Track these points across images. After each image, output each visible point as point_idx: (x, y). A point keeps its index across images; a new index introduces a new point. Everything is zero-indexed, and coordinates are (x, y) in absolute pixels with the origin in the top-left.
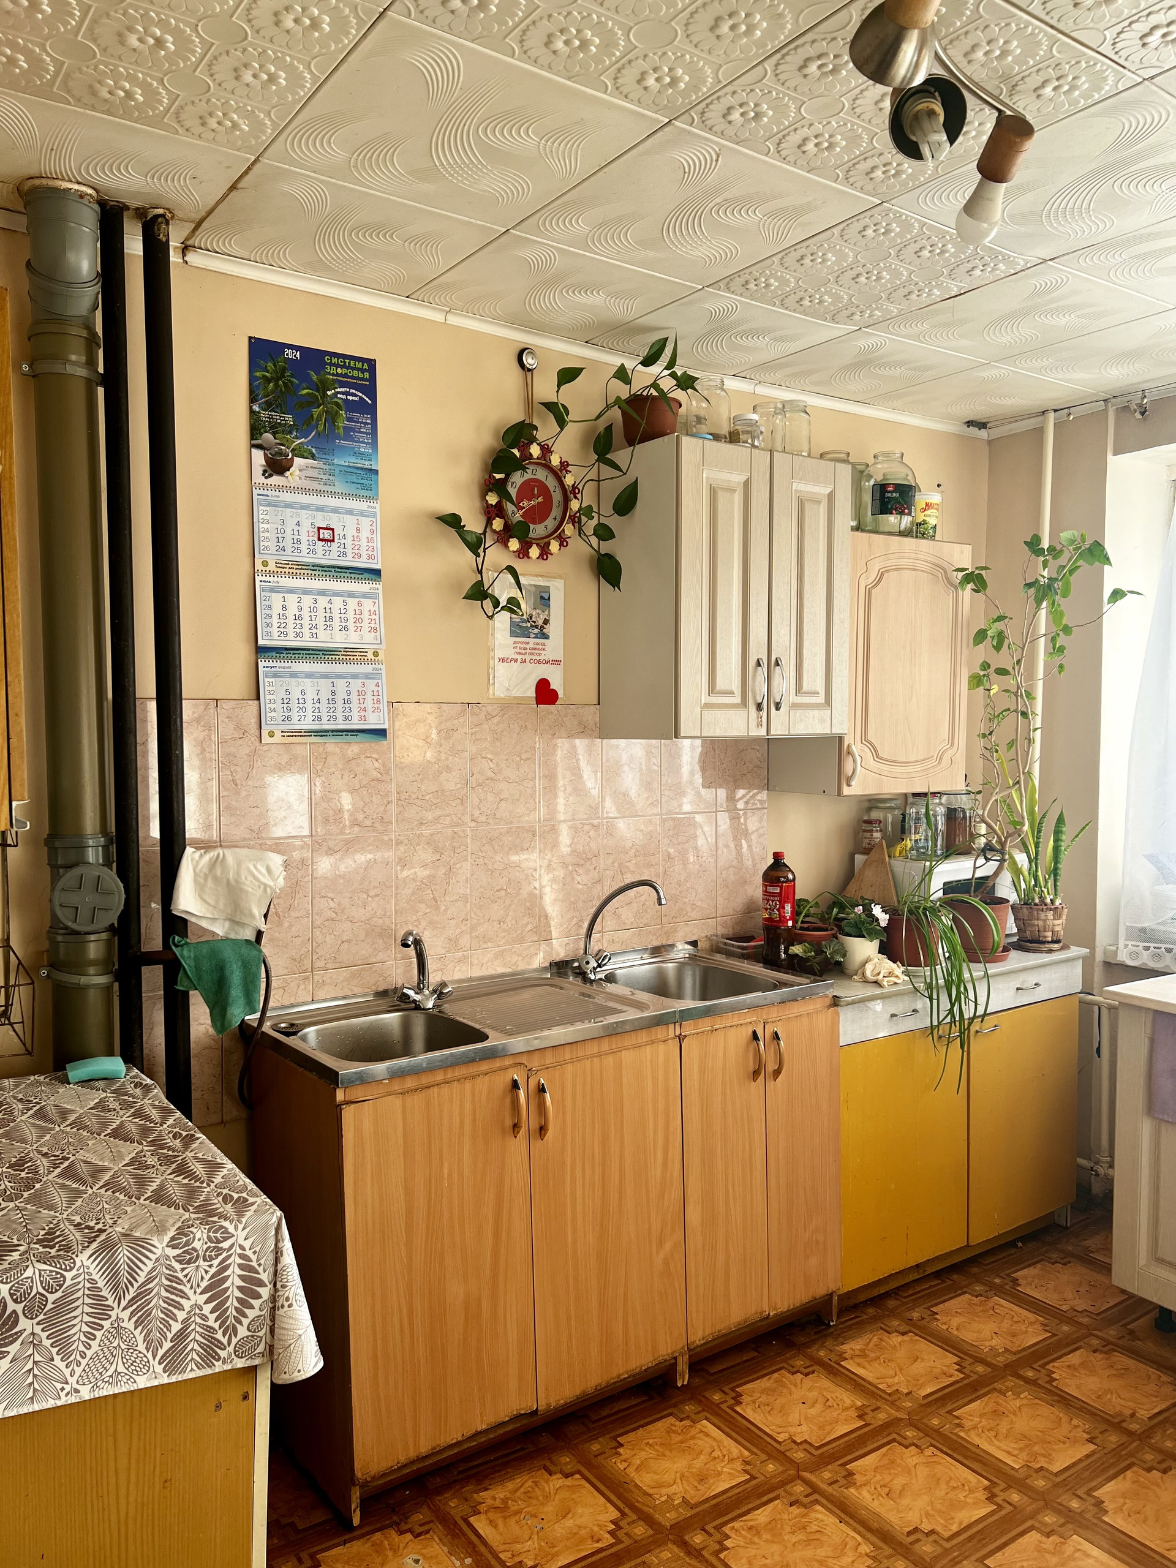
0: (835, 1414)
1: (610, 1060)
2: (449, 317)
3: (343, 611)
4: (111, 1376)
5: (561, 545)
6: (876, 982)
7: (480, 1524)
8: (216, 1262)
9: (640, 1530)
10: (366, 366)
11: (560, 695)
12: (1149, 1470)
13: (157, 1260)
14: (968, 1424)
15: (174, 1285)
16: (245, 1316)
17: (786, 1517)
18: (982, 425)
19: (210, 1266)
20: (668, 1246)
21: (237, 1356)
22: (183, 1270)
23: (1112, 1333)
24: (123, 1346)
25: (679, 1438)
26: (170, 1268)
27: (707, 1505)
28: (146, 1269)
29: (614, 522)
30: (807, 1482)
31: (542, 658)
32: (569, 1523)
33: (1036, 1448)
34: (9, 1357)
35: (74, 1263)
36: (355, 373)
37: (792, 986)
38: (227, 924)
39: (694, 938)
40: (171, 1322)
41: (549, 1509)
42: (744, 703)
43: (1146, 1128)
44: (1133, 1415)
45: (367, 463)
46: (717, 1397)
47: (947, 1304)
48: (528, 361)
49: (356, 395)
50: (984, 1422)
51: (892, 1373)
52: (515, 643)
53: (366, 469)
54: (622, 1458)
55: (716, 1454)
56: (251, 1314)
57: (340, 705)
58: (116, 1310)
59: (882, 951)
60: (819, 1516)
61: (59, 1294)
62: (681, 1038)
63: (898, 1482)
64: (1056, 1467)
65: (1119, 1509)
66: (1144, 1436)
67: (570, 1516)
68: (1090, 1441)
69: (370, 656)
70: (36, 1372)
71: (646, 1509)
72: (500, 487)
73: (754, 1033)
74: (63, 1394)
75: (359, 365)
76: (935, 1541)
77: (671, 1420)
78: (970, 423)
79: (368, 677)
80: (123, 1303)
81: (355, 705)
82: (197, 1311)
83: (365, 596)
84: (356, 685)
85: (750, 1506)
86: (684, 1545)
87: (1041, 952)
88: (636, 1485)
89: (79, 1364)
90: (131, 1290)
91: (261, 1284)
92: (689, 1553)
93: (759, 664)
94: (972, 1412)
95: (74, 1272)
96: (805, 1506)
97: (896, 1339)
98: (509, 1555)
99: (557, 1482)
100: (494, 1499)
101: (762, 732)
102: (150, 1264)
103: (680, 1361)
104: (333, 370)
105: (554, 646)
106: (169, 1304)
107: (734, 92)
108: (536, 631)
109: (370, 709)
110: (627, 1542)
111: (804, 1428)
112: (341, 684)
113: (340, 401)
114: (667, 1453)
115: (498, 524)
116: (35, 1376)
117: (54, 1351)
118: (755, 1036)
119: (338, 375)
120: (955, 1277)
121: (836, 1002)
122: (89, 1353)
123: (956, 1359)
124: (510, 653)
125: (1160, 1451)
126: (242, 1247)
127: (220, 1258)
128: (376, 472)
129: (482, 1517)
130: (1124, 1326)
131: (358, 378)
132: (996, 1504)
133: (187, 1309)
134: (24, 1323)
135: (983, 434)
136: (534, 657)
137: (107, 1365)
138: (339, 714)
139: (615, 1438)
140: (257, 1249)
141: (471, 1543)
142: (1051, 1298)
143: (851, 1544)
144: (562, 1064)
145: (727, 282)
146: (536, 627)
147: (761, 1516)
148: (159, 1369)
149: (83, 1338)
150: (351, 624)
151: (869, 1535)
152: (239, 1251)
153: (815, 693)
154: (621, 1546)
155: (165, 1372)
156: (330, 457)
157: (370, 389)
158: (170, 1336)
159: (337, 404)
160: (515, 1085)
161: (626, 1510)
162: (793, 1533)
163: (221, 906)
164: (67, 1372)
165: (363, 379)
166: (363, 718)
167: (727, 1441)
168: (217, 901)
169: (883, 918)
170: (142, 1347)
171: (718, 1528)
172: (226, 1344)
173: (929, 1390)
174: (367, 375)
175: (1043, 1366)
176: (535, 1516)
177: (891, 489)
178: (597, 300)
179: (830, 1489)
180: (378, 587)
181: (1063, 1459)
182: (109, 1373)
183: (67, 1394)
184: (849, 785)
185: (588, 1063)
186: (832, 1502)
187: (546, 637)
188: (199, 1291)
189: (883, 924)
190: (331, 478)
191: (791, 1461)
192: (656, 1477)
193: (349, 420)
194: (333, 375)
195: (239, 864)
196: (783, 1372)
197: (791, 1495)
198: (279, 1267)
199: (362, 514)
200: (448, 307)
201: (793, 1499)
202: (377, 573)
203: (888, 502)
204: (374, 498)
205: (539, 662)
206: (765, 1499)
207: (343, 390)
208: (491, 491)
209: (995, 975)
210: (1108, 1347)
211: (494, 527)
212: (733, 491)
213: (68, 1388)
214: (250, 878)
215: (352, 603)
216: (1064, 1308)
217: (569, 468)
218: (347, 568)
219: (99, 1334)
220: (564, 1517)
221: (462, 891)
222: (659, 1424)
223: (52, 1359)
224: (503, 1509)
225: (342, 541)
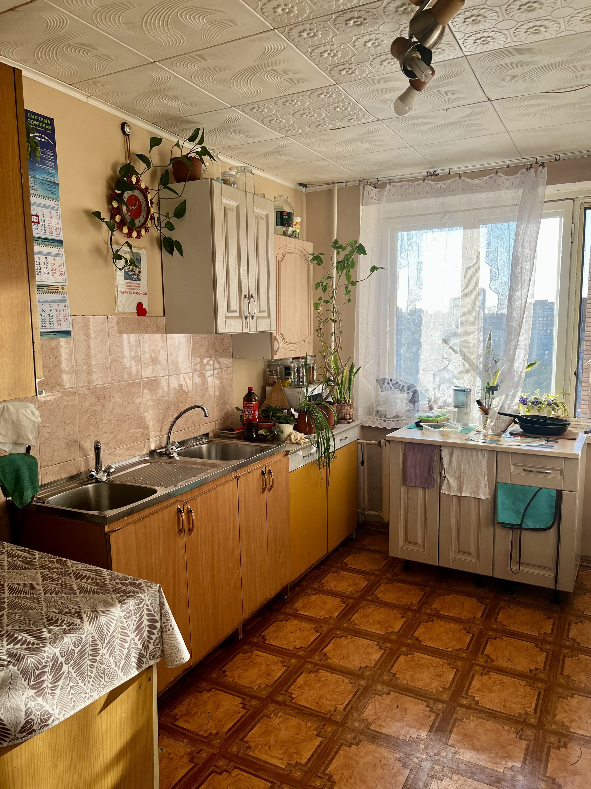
0: (307, 633)
1: (213, 492)
2: (89, 99)
3: (46, 264)
4: (103, 684)
5: (146, 231)
6: (296, 443)
7: (181, 723)
8: (138, 615)
9: (254, 703)
10: (49, 122)
11: (148, 311)
12: (427, 622)
13: (117, 619)
14: (358, 623)
15: (123, 631)
16: (152, 639)
17: (310, 678)
18: (305, 186)
19: (136, 618)
20: (235, 576)
21: (150, 660)
22: (127, 622)
23: (389, 575)
24: (106, 668)
25: (249, 661)
26: (122, 622)
27: (276, 684)
28: (113, 625)
29: (174, 220)
30: (311, 663)
31: (139, 291)
32: (222, 710)
33: (386, 625)
34: (60, 688)
35: (84, 629)
36: (44, 125)
37: (270, 449)
38: (11, 445)
39: (207, 432)
40: (123, 650)
41: (210, 707)
42: (240, 317)
43: (402, 490)
44: (412, 604)
45: (53, 179)
46: (255, 640)
47: (325, 578)
48: (127, 130)
49: (45, 139)
50: (363, 621)
51: (319, 611)
52: (127, 283)
53: (53, 182)
54: (229, 676)
55: (268, 662)
56: (154, 637)
57: (47, 317)
58: (101, 650)
59: (295, 429)
60: (323, 674)
61: (80, 647)
62: (238, 478)
63: (345, 652)
64: (397, 630)
65: (425, 639)
66: (419, 610)
67: (220, 707)
68: (402, 617)
69: (60, 289)
70: (72, 692)
71: (251, 693)
72: (119, 198)
73: (262, 471)
74: (86, 700)
75: (46, 121)
76: (370, 670)
77: (241, 655)
78: (300, 184)
79: (60, 301)
80: (104, 645)
81: (55, 317)
82: (133, 642)
83: (56, 255)
84: (55, 306)
85: (294, 678)
86: (276, 702)
87: (346, 423)
88: (242, 685)
89: (89, 682)
90: (108, 638)
91: (156, 621)
92: (280, 705)
93: (245, 297)
94: (357, 617)
95: (85, 634)
96: (315, 672)
97: (314, 597)
98: (203, 732)
99: (205, 696)
100: (182, 711)
101: (247, 330)
102: (114, 622)
103: (239, 628)
104: (32, 122)
105: (143, 285)
106: (122, 641)
107: (312, 23)
108: (135, 277)
109: (62, 320)
110: (252, 709)
111: (297, 642)
112: (47, 305)
113: (37, 141)
114: (247, 668)
115: (118, 218)
116: (72, 694)
117: (78, 678)
118: (263, 473)
119: (35, 125)
120: (323, 567)
121: (287, 453)
122: (93, 675)
123: (340, 599)
124: (124, 289)
125: (427, 614)
126: (147, 605)
127: (140, 612)
128: (57, 184)
129: (180, 720)
130: (392, 572)
131: (45, 128)
132: (383, 649)
133: (129, 642)
134: (65, 668)
135: (304, 190)
136: (135, 291)
137: (101, 679)
138: (47, 322)
139: (221, 669)
140: (153, 605)
141: (182, 733)
142: (362, 567)
143: (340, 680)
144: (195, 498)
145: (242, 107)
146: (135, 274)
147: (301, 681)
148: (121, 674)
149: (89, 668)
150: (50, 271)
151: (345, 675)
152: (146, 607)
153: (265, 311)
154: (250, 712)
155: (124, 675)
156: (34, 174)
157: (52, 136)
158: (123, 657)
159: (35, 142)
160: (179, 511)
161: (244, 697)
162: (317, 683)
163: (10, 435)
164: (85, 688)
165: (48, 129)
166: (60, 325)
167: (270, 657)
168: (7, 433)
169: (296, 415)
170: (113, 666)
171: (286, 691)
172: (145, 654)
173: (337, 614)
174: (50, 127)
175: (372, 594)
176: (204, 712)
177: (285, 214)
178: (174, 104)
179: (321, 663)
180: (62, 251)
181: (398, 625)
182: (102, 683)
183: (88, 699)
184: (276, 355)
185: (205, 495)
186: (324, 667)
187: (140, 280)
188: (132, 631)
189: (296, 417)
190: (35, 186)
191: (300, 656)
192: (248, 679)
193: (42, 152)
194: (32, 125)
195: (17, 410)
196: (276, 622)
197: (307, 669)
198: (163, 611)
199: (52, 208)
200: (90, 93)
201: (309, 671)
202: (61, 242)
203: (284, 221)
204: (57, 199)
205: (138, 293)
206: (298, 674)
207: (39, 134)
208: (115, 200)
209: (336, 435)
210: (391, 581)
211: (116, 220)
212: (233, 210)
213: (87, 695)
214: (25, 418)
215: (50, 259)
216: (368, 570)
217: (149, 191)
218: (46, 239)
219: (95, 664)
220: (218, 708)
221: (109, 418)
222: (237, 658)
223: (78, 683)
224: (188, 713)
225: (43, 223)
